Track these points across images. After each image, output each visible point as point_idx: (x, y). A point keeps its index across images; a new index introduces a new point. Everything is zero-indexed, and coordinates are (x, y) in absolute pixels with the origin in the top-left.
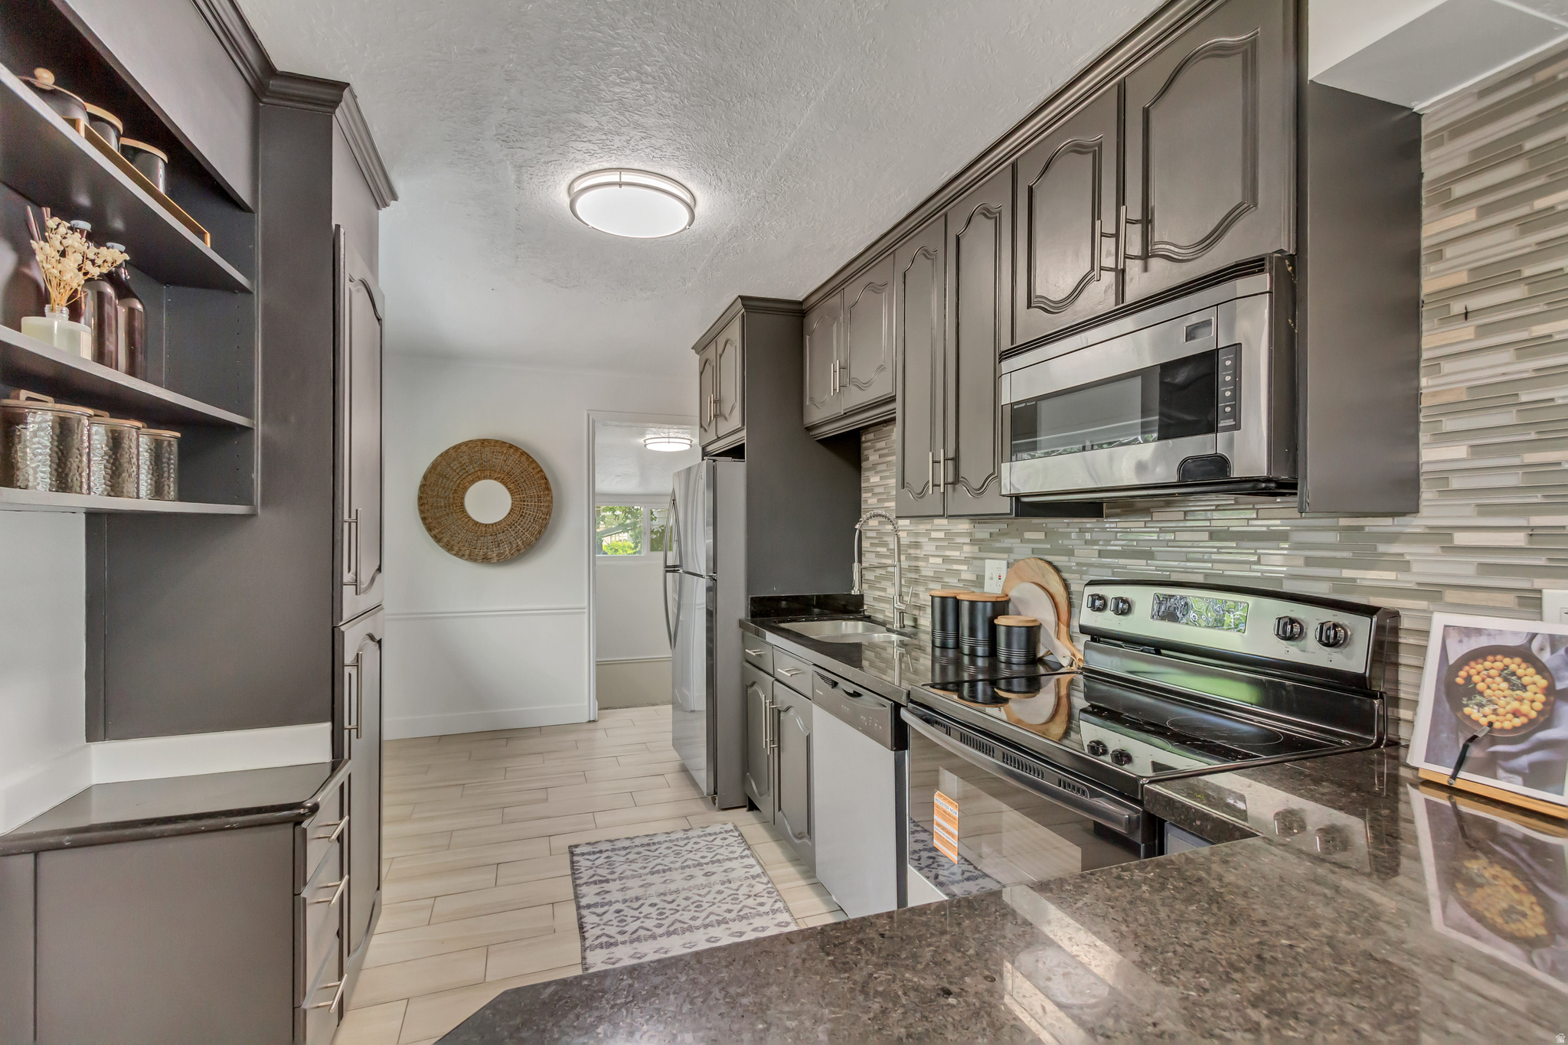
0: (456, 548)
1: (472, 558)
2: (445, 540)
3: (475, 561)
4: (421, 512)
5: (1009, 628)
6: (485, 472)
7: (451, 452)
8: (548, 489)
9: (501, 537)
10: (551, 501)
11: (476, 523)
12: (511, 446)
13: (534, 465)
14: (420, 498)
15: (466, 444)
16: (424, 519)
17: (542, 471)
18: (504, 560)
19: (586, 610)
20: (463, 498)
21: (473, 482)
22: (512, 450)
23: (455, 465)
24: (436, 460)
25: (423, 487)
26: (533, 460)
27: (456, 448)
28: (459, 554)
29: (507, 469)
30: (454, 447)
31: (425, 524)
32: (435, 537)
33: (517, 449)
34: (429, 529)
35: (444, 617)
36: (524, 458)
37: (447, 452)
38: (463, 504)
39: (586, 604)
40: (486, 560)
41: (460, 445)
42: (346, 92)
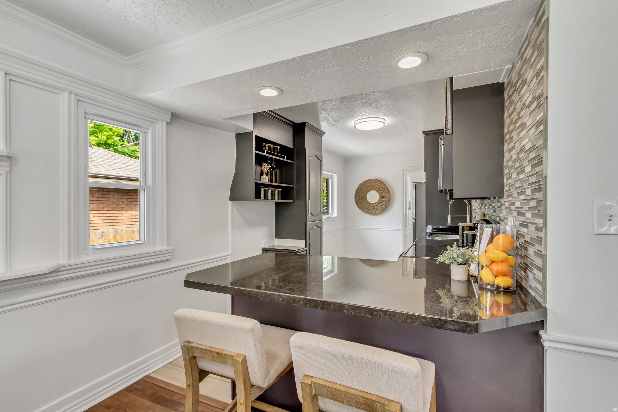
0: (364, 210)
1: (368, 213)
2: (361, 208)
3: (369, 214)
4: (355, 200)
5: (467, 234)
6: (372, 188)
7: (363, 183)
8: (389, 192)
9: (376, 207)
10: (390, 196)
11: (370, 203)
12: (378, 180)
13: (385, 186)
14: (355, 197)
15: (366, 181)
16: (356, 202)
17: (387, 187)
18: (377, 214)
19: (401, 230)
20: (366, 196)
21: (369, 191)
22: (379, 182)
23: (364, 187)
24: (359, 186)
25: (356, 193)
26: (385, 184)
27: (364, 182)
28: (365, 212)
29: (378, 187)
30: (363, 182)
31: (356, 203)
32: (359, 207)
33: (380, 181)
34: (357, 205)
35: (360, 229)
36: (382, 184)
37: (362, 183)
38: (366, 198)
39: (401, 228)
40: (371, 214)
41: (365, 181)
42: (307, 123)
